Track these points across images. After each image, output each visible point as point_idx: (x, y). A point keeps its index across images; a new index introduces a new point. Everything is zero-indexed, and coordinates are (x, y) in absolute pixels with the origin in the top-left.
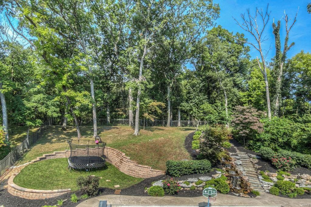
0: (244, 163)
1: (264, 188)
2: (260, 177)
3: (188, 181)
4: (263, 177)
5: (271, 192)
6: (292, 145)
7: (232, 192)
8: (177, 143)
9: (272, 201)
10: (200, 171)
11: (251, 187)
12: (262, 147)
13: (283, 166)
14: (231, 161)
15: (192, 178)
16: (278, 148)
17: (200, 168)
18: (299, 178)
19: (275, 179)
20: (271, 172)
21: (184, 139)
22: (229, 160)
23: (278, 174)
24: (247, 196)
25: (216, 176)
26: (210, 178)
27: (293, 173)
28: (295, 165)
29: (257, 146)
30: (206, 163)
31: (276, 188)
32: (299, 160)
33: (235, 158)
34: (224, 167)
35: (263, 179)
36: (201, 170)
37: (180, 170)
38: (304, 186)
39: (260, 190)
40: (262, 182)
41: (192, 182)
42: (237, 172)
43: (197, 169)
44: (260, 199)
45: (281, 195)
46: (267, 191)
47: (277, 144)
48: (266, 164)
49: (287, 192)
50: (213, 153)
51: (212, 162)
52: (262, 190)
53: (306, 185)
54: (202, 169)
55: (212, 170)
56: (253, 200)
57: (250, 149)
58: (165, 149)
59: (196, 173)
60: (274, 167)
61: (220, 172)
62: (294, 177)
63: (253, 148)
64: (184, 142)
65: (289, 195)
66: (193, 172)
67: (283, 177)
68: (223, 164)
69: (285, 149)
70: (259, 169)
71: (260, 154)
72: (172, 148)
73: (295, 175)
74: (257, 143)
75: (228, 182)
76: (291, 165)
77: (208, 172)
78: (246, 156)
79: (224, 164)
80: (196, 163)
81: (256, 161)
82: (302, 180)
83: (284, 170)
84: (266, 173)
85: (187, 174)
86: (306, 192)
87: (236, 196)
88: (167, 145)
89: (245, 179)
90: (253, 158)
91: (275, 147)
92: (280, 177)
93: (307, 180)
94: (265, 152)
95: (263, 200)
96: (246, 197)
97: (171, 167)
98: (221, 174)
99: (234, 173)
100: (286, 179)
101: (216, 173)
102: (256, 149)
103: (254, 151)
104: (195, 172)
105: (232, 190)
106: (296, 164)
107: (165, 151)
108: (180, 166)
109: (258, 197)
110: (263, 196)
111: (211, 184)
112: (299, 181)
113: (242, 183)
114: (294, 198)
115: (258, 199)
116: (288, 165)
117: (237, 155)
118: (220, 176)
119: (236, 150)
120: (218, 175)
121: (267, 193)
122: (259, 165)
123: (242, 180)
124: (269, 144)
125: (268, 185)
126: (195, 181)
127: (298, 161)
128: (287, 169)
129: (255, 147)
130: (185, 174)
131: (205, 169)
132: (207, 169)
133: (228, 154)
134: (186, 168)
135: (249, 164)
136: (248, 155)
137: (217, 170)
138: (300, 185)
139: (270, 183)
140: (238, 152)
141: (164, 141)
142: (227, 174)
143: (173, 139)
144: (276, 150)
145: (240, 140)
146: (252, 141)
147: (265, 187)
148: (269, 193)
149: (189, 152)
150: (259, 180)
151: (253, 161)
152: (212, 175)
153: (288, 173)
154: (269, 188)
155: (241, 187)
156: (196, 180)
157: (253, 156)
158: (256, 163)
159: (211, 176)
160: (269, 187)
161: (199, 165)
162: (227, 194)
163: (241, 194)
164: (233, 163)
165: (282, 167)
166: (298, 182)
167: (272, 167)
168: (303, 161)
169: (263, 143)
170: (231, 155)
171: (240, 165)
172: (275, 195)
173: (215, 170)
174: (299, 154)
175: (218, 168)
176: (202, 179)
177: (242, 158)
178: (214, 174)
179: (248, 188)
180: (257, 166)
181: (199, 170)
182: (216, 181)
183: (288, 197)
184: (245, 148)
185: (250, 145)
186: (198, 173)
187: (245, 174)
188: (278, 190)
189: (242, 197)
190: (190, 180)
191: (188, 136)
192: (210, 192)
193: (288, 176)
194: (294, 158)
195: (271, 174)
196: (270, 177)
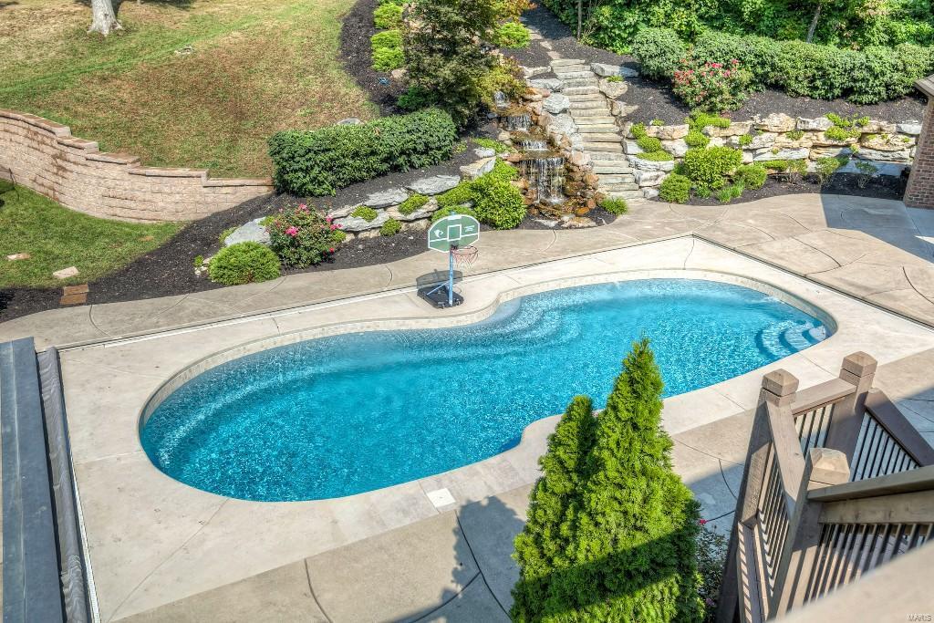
0: (576, 105)
1: (641, 185)
2: (633, 148)
3: (368, 203)
4: (640, 146)
5: (665, 195)
7: (536, 215)
8: (307, 50)
9: (664, 224)
10: (414, 158)
11: (599, 190)
12: (643, 28)
13: (711, 96)
14: (532, 101)
15: (385, 189)
16: (698, 26)
17: (410, 145)
18: (756, 130)
19: (681, 148)
20: (667, 122)
21: (335, 30)
22: (525, 100)
23: (691, 128)
24: (585, 222)
25: (475, 170)
26: (453, 181)
27: (738, 115)
28: (747, 87)
29: (626, 27)
30: (436, 121)
31: (682, 177)
32: (763, 64)
33: (545, 87)
34: (505, 128)
35: (641, 151)
36: (418, 153)
37: (331, 169)
38: (768, 157)
39: (629, 193)
40: (637, 166)
41: (385, 207)
42: (550, 142)
43: (402, 153)
44: (629, 223)
45: (695, 198)
46: (654, 193)
47: (696, 11)
48: (654, 96)
49: (714, 185)
50: (461, 79)
51: (456, 115)
52: (636, 193)
53: (774, 153)
54: (421, 147)
55: (460, 148)
56: (606, 232)
57: (602, 45)
58: (258, 84)
59: (397, 168)
60: (679, 102)
61: (491, 151)
62: (738, 130)
63: (610, 37)
64: (336, 43)
65: (719, 193)
66: (385, 166)
67: (707, 134)
68: (499, 119)
69: (720, 28)
70: (628, 118)
71: (635, 59)
72: (288, 78)
73: (745, 120)
74: (626, 14)
75: (520, 184)
76: (736, 88)
77: (446, 156)
78: (586, 73)
79: (503, 119)
80: (394, 131)
81: (621, 88)
82: (765, 135)
83: (711, 111)
84: (652, 131)
85: (362, 180)
86: (771, 177)
87: (547, 228)
88: (262, 65)
89: (580, 163)
90: (612, 79)
91: (689, 25)
92: (697, 136)
93: (780, 133)
94: (653, 48)
95: (638, 227)
96: (583, 228)
97: (293, 158)
98: (494, 159)
99: (539, 147)
100: (716, 142)
101: (475, 159)
102: (622, 38)
103: (614, 52)
104: (394, 166)
105: (536, 212)
106: (752, 82)
107: (258, 93)
108: (329, 150)
109: (620, 218)
110: (639, 211)
111: (459, 204)
112: (756, 142)
113: (570, 179)
114: (734, 200)
115: (621, 225)
116: (724, 86)
117: (551, 75)
118: (490, 167)
119: (550, 54)
120: (482, 162)
121: (652, 199)
122: (630, 103)
123: (569, 170)
124: (667, 16)
125: (656, 173)
126: (398, 199)
127: (759, 70)
128: (719, 106)
129: (617, 32)
130: (354, 181)
131: (431, 149)
132: (439, 149)
133: (519, 75)
134: (356, 155)
135: (595, 104)
136: (592, 70)
137: (477, 146)
138: (755, 156)
139: (662, 163)
140: (556, 60)
141: (247, 50)
142: (516, 156)
143: (285, 33)
144: (689, 36)
145: (563, 10)
146: (606, 10)
147: (645, 180)
148: (659, 198)
149: (361, 84)
150: (627, 160)
151: (609, 92)
152: (462, 168)
153: (723, 120)
154: (660, 181)
155: (567, 196)
156: (398, 195)
157: (611, 69)
158: (619, 98)
159: (456, 172)
160: (658, 176)
161: (408, 137)
162: (517, 227)
163: (566, 218)
164: (538, 106)
165: (706, 98)
166: (751, 146)
167: (672, 103)
168: (773, 67)
169: (647, 13)
170: (530, 78)
171: (564, 111)
172: (677, 201)
173: (472, 146)
174: (763, 44)
175: (481, 135)
176: (424, 187)
177: (569, 85)
178: (468, 163)
179: (589, 193)
180: (623, 108)
181: (409, 155)
182: (474, 189)
183: (717, 201)
184: (583, 42)
185: (599, 28)
186: (406, 168)
187: (581, 145)
188: (687, 183)
189: (570, 227)
190: (376, 198)
191: (354, 15)
192: (454, 233)
193: (723, 127)
194: (748, 58)
195: (669, 128)
196: (664, 142)
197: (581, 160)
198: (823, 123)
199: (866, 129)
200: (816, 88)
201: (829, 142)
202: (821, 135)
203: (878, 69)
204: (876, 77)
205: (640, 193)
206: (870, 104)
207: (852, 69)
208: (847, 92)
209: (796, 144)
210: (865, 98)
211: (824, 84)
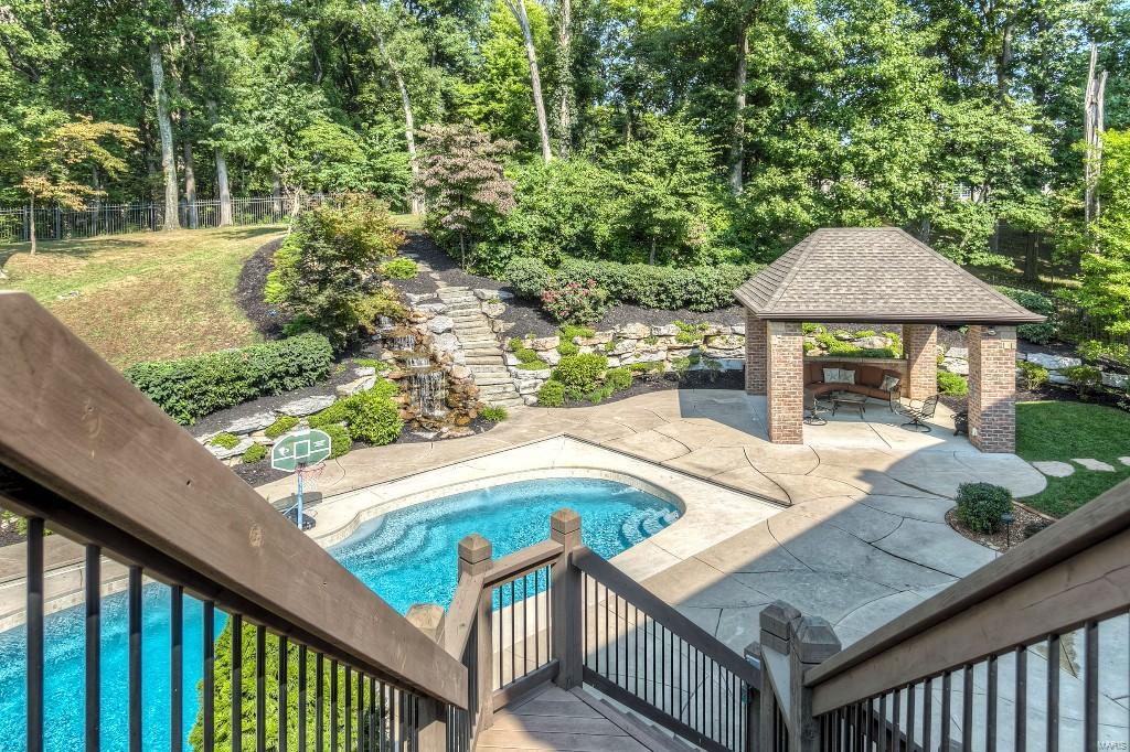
0: (458, 325)
1: (521, 393)
2: (512, 359)
4: (519, 358)
5: (543, 400)
6: (598, 242)
8: (202, 289)
9: (539, 427)
10: (287, 381)
11: (481, 400)
12: (516, 258)
13: (575, 311)
14: (417, 323)
15: (252, 414)
16: (562, 256)
17: (282, 368)
18: (618, 338)
19: (554, 357)
20: (540, 334)
21: (236, 271)
22: (411, 323)
23: (562, 339)
24: (465, 431)
25: (352, 389)
26: (326, 401)
27: (601, 326)
28: (605, 303)
29: (502, 259)
30: (311, 345)
31: (556, 383)
32: (615, 283)
33: (430, 311)
35: (520, 362)
36: (291, 375)
38: (631, 360)
39: (510, 401)
40: (517, 376)
41: (251, 432)
42: (433, 359)
43: (273, 376)
44: (507, 428)
45: (570, 401)
46: (533, 399)
47: (559, 244)
48: (527, 313)
49: (587, 389)
50: (335, 304)
51: (335, 339)
52: (517, 401)
53: (637, 356)
54: (293, 370)
55: (340, 369)
56: (485, 439)
57: (483, 274)
60: (549, 317)
61: (371, 370)
62: (603, 339)
63: (489, 268)
64: (234, 282)
65: (591, 395)
66: (253, 390)
67: (576, 344)
69: (580, 257)
70: (507, 334)
71: (509, 284)
73: (607, 330)
74: (501, 248)
75: (401, 400)
76: (596, 304)
77: (322, 377)
78: (471, 297)
80: (266, 354)
81: (500, 308)
82: (627, 341)
83: (578, 323)
84: (527, 344)
86: (637, 378)
89: (460, 376)
90: (491, 301)
91: (553, 255)
92: (569, 346)
93: (639, 340)
94: (522, 275)
95: (514, 432)
96: (462, 436)
98: (374, 377)
100: (585, 350)
101: (354, 378)
102: (500, 268)
103: (494, 279)
106: (609, 299)
109: (500, 424)
110: (517, 417)
111: (333, 423)
112: (619, 348)
113: (453, 391)
114: (605, 400)
115: (499, 431)
116: (585, 302)
117: (438, 300)
118: (370, 385)
119: (438, 283)
120: (360, 381)
121: (532, 405)
122: (508, 321)
123: (452, 383)
124: (535, 248)
125: (534, 381)
126: (265, 423)
127: (613, 288)
128: (583, 319)
129: (495, 263)
131: (306, 370)
132: (314, 370)
133: (407, 302)
135: (478, 323)
136: (475, 294)
137: (357, 366)
138: (621, 361)
139: (539, 372)
140: (443, 288)
141: (140, 291)
143: (184, 275)
144: (555, 264)
145: (450, 247)
146: (483, 246)
147: (525, 388)
148: (537, 405)
150: (508, 371)
151: (489, 312)
152: (339, 387)
153: (589, 331)
154: (538, 388)
155: (449, 408)
156: (265, 419)
157: (489, 293)
158: (498, 317)
159: (331, 391)
160: (536, 384)
161: (280, 360)
162: (394, 441)
163: (445, 429)
164: (423, 328)
165: (571, 313)
166: (616, 352)
167: (544, 319)
168: (626, 287)
169: (519, 247)
170: (418, 304)
171: (449, 330)
172: (553, 405)
173: (352, 367)
174: (614, 267)
175: (364, 356)
176: (295, 408)
177: (454, 308)
178: (346, 382)
179: (471, 403)
180: (501, 326)
181: (281, 378)
182: (349, 407)
183: (590, 402)
184: (467, 272)
185: (480, 260)
186: (278, 391)
187: (462, 360)
188: (560, 387)
193: (589, 337)
194: (602, 279)
195: (542, 340)
196: (539, 353)
197: (462, 373)
198: (671, 328)
199: (707, 332)
200: (663, 301)
201: (680, 345)
202: (672, 339)
203: (706, 284)
204: (706, 290)
205: (521, 400)
206: (707, 311)
207: (687, 284)
208: (687, 303)
209: (654, 348)
210: (703, 307)
211: (668, 297)
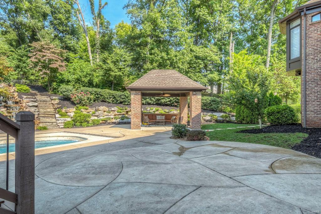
1: (58, 124)
2: (57, 116)
4: (60, 115)
5: (65, 126)
6: (95, 84)
11: (39, 125)
18: (96, 110)
19: (73, 115)
20: (68, 107)
23: (76, 109)
27: (91, 106)
32: (98, 94)
38: (102, 118)
39: (53, 127)
40: (58, 120)
46: (62, 127)
48: (66, 103)
52: (56, 127)
53: (103, 117)
60: (73, 103)
62: (92, 110)
67: (82, 111)
73: (93, 108)
74: (61, 85)
78: (48, 99)
81: (57, 101)
82: (100, 112)
83: (83, 105)
84: (63, 110)
90: (55, 99)
93: (104, 112)
112: (97, 113)
116: (86, 99)
122: (59, 105)
128: (85, 103)
135: (49, 106)
136: (50, 98)
138: (98, 117)
139: (66, 119)
146: (55, 83)
147: (60, 123)
150: (56, 119)
153: (87, 107)
157: (54, 97)
158: (56, 104)
165: (80, 102)
166: (96, 115)
168: (101, 96)
170: (26, 98)
172: (68, 128)
174: (97, 90)
180: (56, 106)
193: (87, 109)
195: (68, 109)
196: (68, 113)
198: (115, 108)
199: (127, 110)
200: (114, 101)
201: (118, 114)
202: (116, 112)
203: (127, 96)
204: (127, 98)
205: (58, 127)
206: (127, 105)
207: (121, 96)
208: (121, 103)
209: (110, 114)
210: (126, 103)
211: (115, 100)
